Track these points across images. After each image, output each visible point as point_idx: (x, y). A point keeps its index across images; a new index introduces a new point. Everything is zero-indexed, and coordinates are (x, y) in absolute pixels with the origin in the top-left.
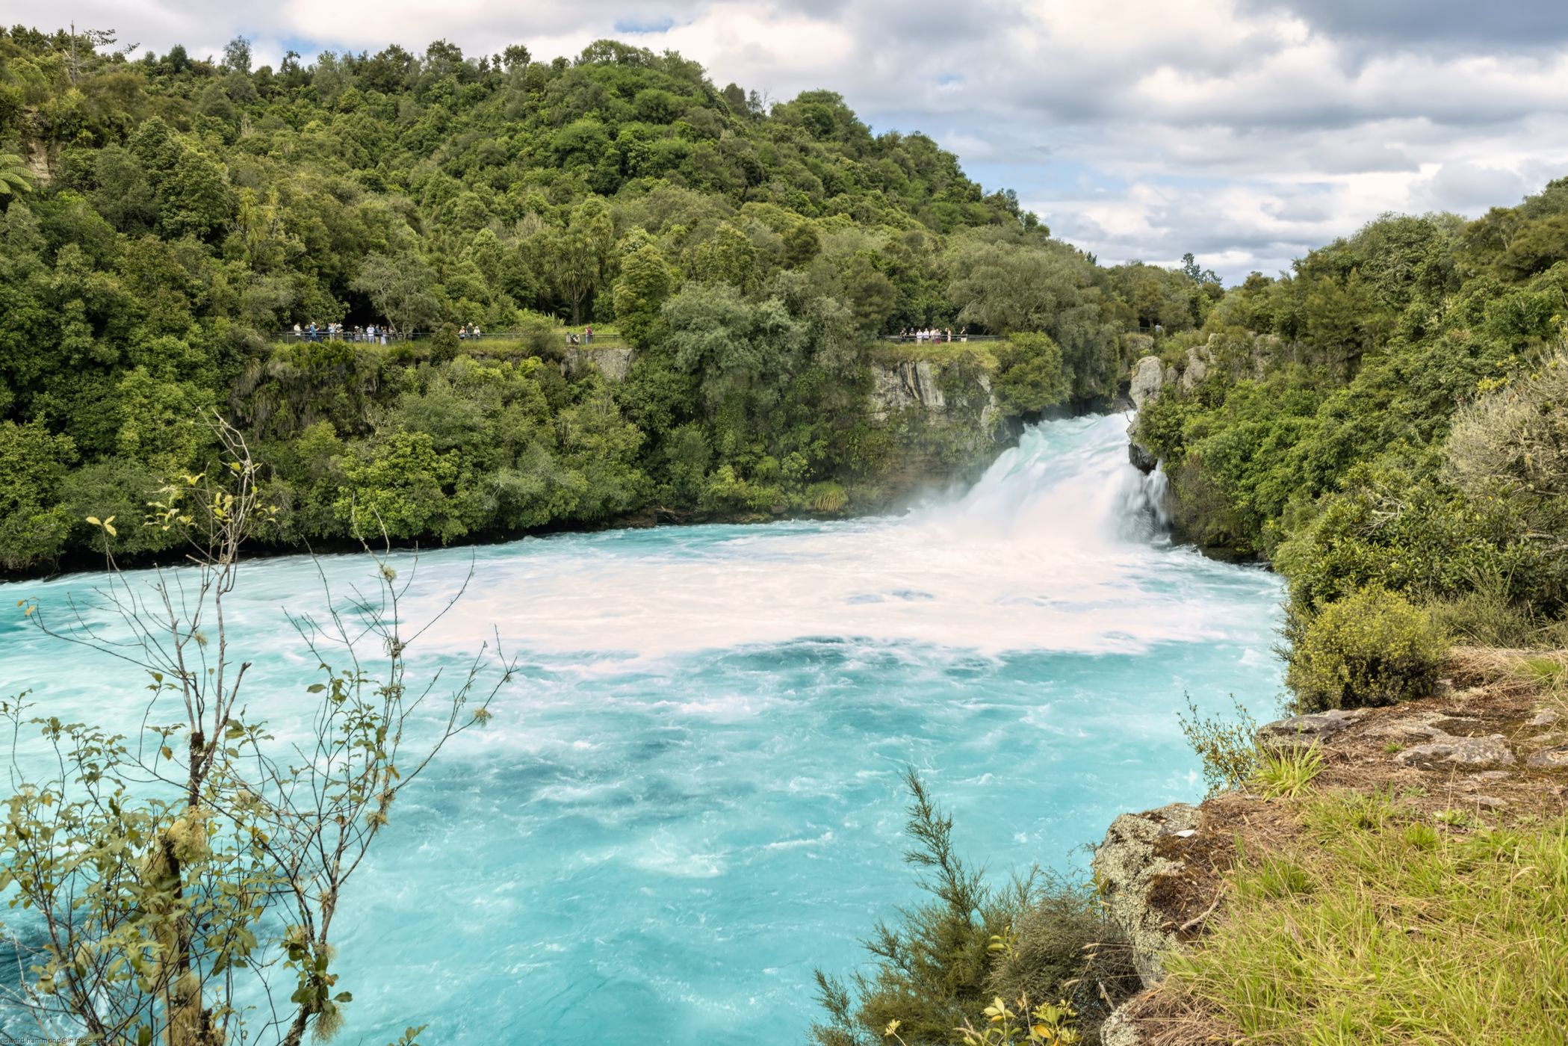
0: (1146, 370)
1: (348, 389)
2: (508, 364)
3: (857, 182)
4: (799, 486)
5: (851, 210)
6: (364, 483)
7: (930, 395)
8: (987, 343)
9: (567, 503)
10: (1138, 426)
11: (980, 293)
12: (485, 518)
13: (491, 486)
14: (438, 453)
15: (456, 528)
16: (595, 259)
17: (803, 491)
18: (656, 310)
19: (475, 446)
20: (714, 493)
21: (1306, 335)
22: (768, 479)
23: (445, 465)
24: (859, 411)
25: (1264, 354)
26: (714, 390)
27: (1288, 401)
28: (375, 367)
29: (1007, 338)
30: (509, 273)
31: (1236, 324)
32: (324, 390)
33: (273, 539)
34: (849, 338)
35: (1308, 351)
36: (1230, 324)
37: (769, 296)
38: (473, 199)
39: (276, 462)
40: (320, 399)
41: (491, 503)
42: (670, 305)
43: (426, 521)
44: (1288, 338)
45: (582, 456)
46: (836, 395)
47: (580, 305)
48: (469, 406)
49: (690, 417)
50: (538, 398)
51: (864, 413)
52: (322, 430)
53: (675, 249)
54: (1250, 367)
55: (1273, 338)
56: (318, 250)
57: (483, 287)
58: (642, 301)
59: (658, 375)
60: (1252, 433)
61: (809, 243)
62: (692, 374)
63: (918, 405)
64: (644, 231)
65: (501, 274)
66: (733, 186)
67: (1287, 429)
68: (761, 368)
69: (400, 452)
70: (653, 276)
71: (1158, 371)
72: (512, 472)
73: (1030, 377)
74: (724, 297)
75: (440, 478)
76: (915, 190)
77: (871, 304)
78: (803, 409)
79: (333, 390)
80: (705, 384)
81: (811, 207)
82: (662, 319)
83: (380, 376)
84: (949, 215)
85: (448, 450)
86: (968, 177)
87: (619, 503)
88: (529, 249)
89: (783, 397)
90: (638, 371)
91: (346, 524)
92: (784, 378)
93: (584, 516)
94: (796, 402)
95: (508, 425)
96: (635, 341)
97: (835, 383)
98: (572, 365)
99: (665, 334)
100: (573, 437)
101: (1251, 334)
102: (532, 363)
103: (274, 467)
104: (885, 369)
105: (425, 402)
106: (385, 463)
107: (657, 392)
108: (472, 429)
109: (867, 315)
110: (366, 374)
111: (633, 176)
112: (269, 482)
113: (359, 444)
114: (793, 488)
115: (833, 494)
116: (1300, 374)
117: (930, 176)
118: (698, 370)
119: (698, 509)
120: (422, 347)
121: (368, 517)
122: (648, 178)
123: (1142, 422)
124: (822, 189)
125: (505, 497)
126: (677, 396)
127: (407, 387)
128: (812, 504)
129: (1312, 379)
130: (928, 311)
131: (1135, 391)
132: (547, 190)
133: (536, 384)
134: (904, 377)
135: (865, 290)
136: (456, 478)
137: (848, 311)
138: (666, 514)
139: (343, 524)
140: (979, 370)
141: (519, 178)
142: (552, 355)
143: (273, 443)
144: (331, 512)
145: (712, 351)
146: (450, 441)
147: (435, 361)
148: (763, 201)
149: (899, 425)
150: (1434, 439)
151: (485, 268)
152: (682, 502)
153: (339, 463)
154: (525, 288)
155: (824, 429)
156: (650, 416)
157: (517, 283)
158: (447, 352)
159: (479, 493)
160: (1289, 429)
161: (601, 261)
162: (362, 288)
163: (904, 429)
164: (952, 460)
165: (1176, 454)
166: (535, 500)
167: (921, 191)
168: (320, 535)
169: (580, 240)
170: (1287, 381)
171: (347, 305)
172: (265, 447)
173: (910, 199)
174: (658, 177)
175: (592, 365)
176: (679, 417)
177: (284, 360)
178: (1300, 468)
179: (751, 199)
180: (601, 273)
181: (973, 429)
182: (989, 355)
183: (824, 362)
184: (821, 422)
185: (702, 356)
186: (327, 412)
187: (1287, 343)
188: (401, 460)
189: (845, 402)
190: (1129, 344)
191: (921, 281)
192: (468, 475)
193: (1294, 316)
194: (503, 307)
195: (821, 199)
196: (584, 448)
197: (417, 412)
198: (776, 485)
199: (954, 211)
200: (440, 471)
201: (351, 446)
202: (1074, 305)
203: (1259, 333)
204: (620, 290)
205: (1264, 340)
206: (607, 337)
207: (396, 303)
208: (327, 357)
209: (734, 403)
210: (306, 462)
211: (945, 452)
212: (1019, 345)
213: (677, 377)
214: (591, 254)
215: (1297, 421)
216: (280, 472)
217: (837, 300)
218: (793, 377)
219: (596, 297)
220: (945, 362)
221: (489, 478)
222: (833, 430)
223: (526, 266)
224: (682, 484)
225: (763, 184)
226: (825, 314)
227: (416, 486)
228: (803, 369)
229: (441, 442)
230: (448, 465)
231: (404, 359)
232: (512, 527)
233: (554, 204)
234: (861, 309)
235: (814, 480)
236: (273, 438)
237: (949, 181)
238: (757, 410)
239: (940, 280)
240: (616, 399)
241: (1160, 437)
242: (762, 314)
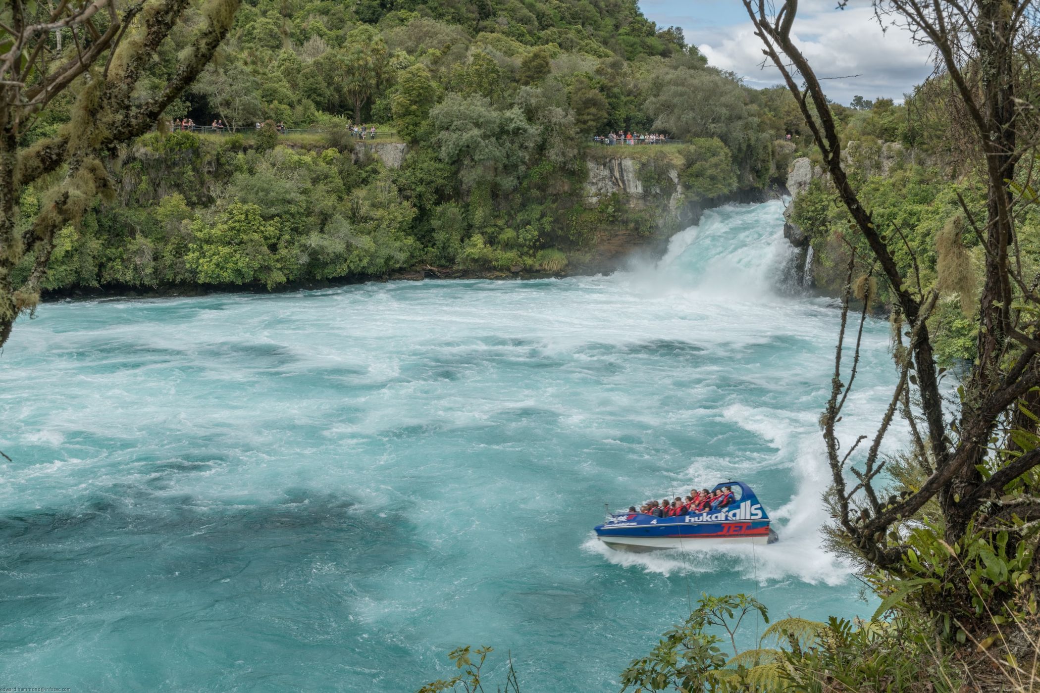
0: (799, 168)
1: (194, 169)
2: (313, 153)
3: (562, 19)
4: (531, 252)
5: (559, 41)
6: (208, 241)
7: (632, 184)
8: (675, 145)
9: (360, 260)
10: (792, 211)
11: (668, 107)
12: (299, 269)
13: (305, 245)
14: (264, 220)
15: (279, 277)
16: (373, 73)
17: (535, 256)
18: (425, 115)
19: (293, 215)
20: (468, 256)
21: (924, 143)
22: (508, 246)
23: (271, 229)
24: (577, 195)
25: (889, 158)
26: (469, 177)
27: (910, 193)
28: (215, 153)
29: (690, 142)
30: (308, 83)
31: (869, 134)
32: (176, 169)
33: (138, 283)
34: (572, 139)
35: (923, 156)
36: (864, 135)
37: (511, 106)
38: (268, 23)
39: (139, 224)
40: (172, 176)
41: (305, 259)
42: (435, 110)
43: (255, 271)
44: (908, 145)
45: (370, 225)
46: (560, 182)
47: (361, 109)
48: (289, 185)
49: (449, 198)
50: (337, 180)
51: (581, 196)
52: (174, 201)
53: (434, 68)
54: (878, 167)
55: (897, 146)
56: (168, 61)
57: (289, 93)
58: (414, 107)
59: (426, 164)
60: (882, 216)
61: (542, 66)
62: (452, 164)
63: (622, 192)
64: (404, 52)
65: (301, 84)
66: (468, 19)
67: (910, 214)
68: (505, 161)
69: (236, 218)
70: (422, 88)
71: (809, 168)
72: (320, 235)
73: (710, 172)
74: (478, 106)
75: (266, 238)
76: (606, 26)
77: (588, 114)
78: (535, 193)
79: (183, 170)
80: (462, 172)
81: (528, 38)
82: (429, 121)
83: (218, 160)
84: (632, 46)
85: (272, 217)
86: (645, 17)
87: (397, 262)
88: (321, 64)
89: (521, 183)
90: (410, 161)
91: (194, 272)
92: (522, 168)
93: (371, 270)
94: (529, 188)
95: (317, 200)
96: (408, 138)
97: (560, 173)
98: (361, 155)
99: (431, 133)
100: (364, 210)
101: (880, 142)
102: (331, 152)
103: (138, 227)
104: (598, 163)
105: (253, 181)
106: (226, 227)
107: (425, 177)
108: (289, 202)
109: (585, 122)
110: (208, 158)
111: (390, 9)
112: (135, 239)
113: (204, 211)
114: (527, 253)
115: (556, 258)
116: (918, 173)
117: (617, 15)
118: (456, 161)
119: (455, 268)
120: (248, 139)
121: (213, 267)
122: (403, 11)
123: (795, 207)
124: (536, 23)
125: (314, 254)
126: (440, 181)
127: (238, 168)
128: (541, 265)
129: (926, 176)
130: (627, 120)
131: (791, 183)
132: (325, 18)
133: (335, 169)
134: (612, 170)
135: (584, 103)
136: (279, 239)
137: (571, 118)
138: (431, 270)
139: (191, 272)
140: (670, 166)
141: (302, 8)
142: (345, 147)
143: (136, 209)
144: (183, 263)
145: (468, 146)
146: (273, 210)
147: (259, 149)
148: (492, 32)
149: (607, 207)
150: (1028, 221)
151: (289, 78)
152: (443, 262)
153: (188, 226)
154: (320, 95)
155: (551, 209)
156: (420, 196)
157: (315, 91)
158: (267, 143)
159: (296, 251)
160: (911, 214)
161: (378, 75)
162: (202, 92)
163: (611, 209)
164: (647, 234)
165: (820, 232)
166: (338, 258)
167: (610, 27)
168: (174, 280)
169: (362, 58)
170: (908, 178)
171: (188, 104)
172: (131, 212)
173: (602, 33)
174: (411, 10)
175: (376, 156)
176: (441, 197)
177: (145, 145)
178: (923, 242)
179: (484, 29)
180: (378, 85)
181: (664, 210)
182: (677, 155)
183: (553, 157)
184: (548, 203)
185: (460, 150)
186: (178, 186)
187: (907, 149)
188: (237, 224)
189: (566, 188)
190: (778, 149)
191: (623, 98)
192: (287, 237)
193: (913, 128)
194: (306, 109)
195: (536, 32)
196: (372, 219)
197: (247, 188)
198: (515, 251)
199: (635, 43)
200: (267, 233)
201: (198, 213)
202: (740, 118)
203: (886, 141)
204: (396, 99)
205: (889, 147)
206: (384, 135)
207: (227, 104)
208: (179, 144)
209: (483, 187)
210: (163, 224)
211: (642, 228)
212: (701, 147)
213: (441, 166)
214: (370, 70)
215: (918, 208)
216: (142, 232)
217: (564, 110)
218: (529, 168)
219: (374, 103)
220: (644, 159)
221: (303, 240)
222: (557, 210)
223: (320, 78)
224: (443, 248)
225: (491, 18)
226: (554, 120)
227: (249, 244)
228: (536, 162)
229: (267, 211)
230: (272, 229)
231: (235, 147)
232: (319, 277)
233: (331, 30)
234: (581, 117)
235: (543, 247)
236: (136, 205)
237: (631, 19)
238: (500, 193)
239: (636, 97)
240: (394, 182)
241: (809, 219)
242: (506, 120)
